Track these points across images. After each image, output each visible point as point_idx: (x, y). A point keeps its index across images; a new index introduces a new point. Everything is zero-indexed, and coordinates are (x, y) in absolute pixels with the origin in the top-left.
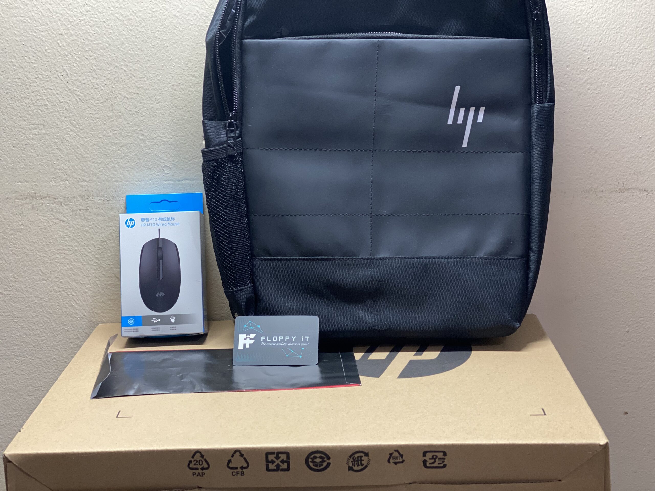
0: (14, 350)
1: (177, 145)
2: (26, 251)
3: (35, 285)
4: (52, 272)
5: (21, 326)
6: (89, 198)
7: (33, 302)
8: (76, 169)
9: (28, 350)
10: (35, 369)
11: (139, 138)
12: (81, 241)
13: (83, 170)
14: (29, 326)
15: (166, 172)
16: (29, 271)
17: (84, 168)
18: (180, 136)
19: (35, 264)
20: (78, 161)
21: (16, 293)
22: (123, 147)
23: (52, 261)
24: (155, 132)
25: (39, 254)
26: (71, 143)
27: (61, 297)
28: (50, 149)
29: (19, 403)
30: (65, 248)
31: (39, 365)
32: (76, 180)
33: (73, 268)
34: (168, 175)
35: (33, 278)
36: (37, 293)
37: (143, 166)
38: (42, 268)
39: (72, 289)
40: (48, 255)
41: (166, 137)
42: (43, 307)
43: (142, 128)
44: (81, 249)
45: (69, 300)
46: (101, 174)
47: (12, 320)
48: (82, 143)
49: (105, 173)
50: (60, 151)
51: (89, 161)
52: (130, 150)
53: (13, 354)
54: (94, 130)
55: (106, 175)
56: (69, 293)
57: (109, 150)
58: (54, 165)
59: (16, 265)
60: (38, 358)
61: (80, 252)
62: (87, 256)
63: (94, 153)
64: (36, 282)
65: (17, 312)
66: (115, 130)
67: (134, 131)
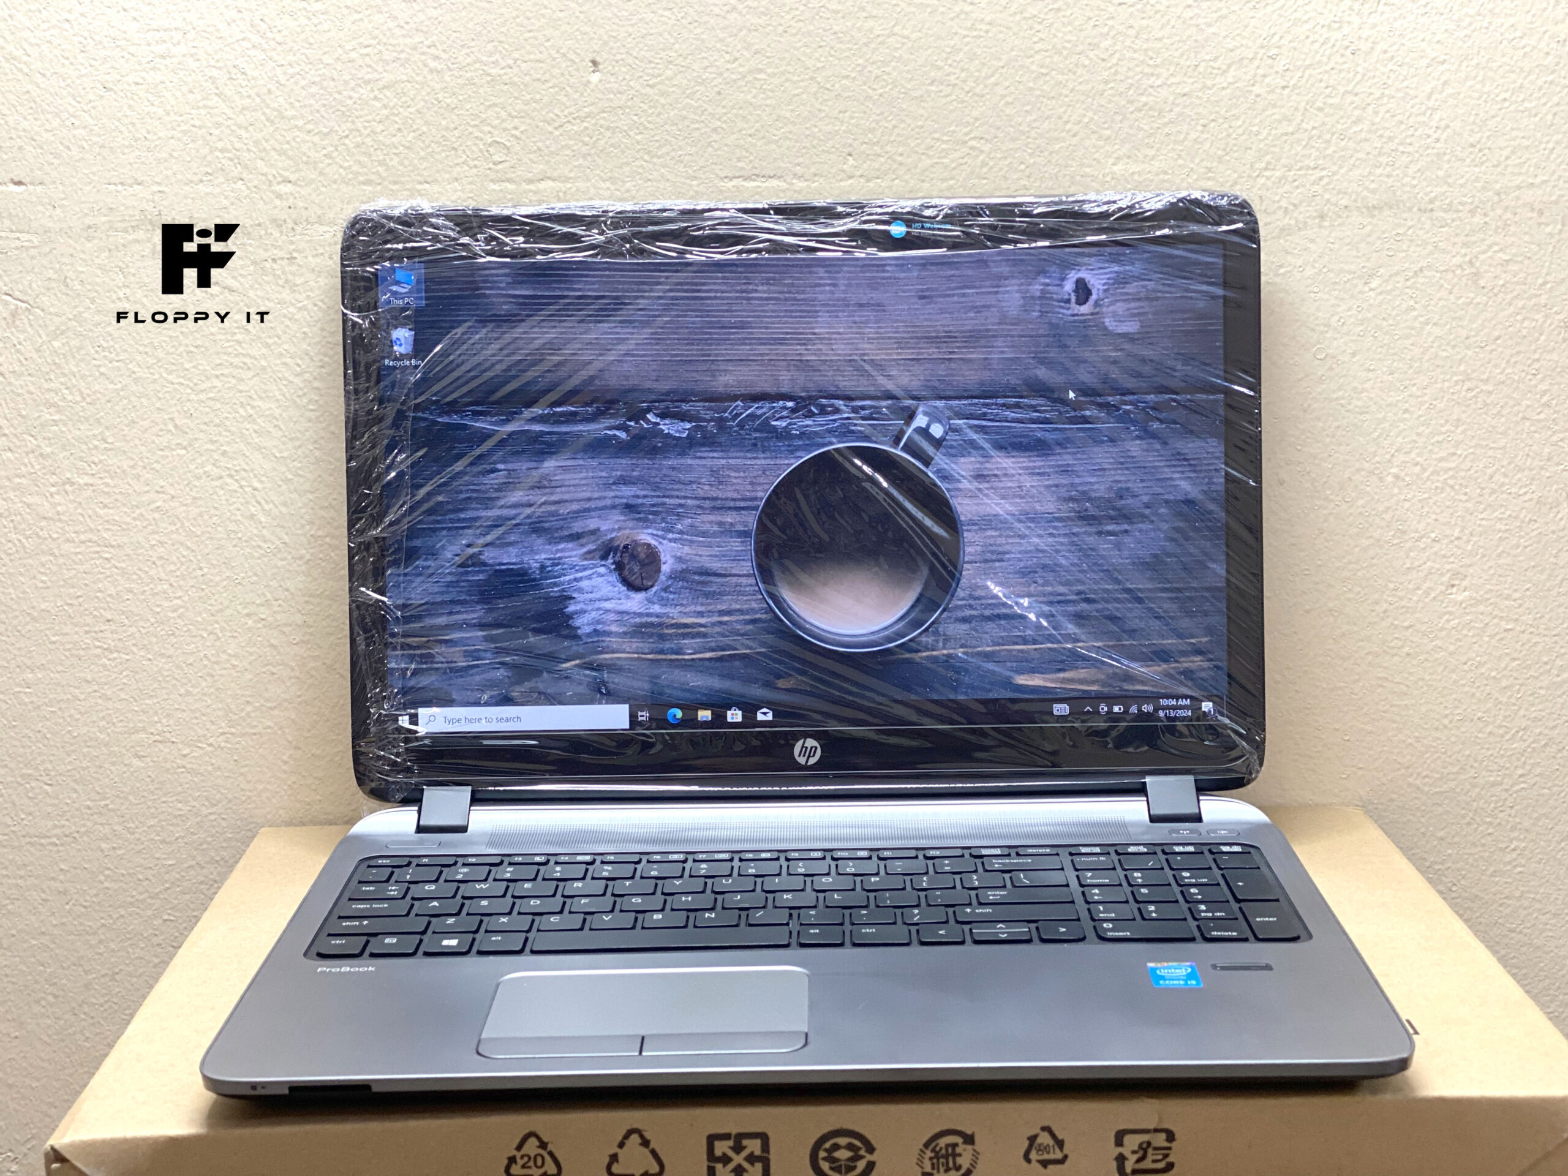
0: (101, 635)
1: (526, 85)
2: (136, 369)
3: (157, 462)
4: (203, 427)
5: (123, 568)
6: (299, 229)
7: (153, 506)
8: (265, 149)
9: (137, 635)
10: (155, 686)
11: (425, 65)
12: (275, 343)
13: (282, 153)
14: (140, 569)
15: (497, 158)
16: (141, 423)
17: (287, 146)
18: (531, 61)
19: (158, 405)
20: (271, 129)
21: (109, 481)
22: (385, 91)
23: (202, 396)
24: (468, 51)
25: (170, 377)
26: (254, 79)
27: (222, 492)
28: (199, 97)
29: (112, 776)
30: (236, 361)
31: (166, 673)
32: (264, 178)
33: (255, 416)
34: (500, 167)
35: (153, 442)
36: (163, 484)
37: (437, 143)
38: (176, 415)
39: (252, 470)
40: (189, 379)
41: (496, 63)
42: (178, 518)
43: (435, 38)
44: (276, 365)
45: (243, 501)
46: (329, 165)
47: (97, 552)
48: (282, 79)
49: (338, 160)
50: (224, 101)
51: (299, 129)
52: (404, 99)
53: (98, 644)
54: (311, 44)
55: (341, 167)
56: (243, 483)
57: (351, 98)
58: (209, 138)
59: (109, 405)
60: (162, 655)
61: (273, 372)
62: (291, 382)
63: (311, 105)
64: (160, 453)
65: (110, 533)
66: (366, 43)
67: (415, 48)
